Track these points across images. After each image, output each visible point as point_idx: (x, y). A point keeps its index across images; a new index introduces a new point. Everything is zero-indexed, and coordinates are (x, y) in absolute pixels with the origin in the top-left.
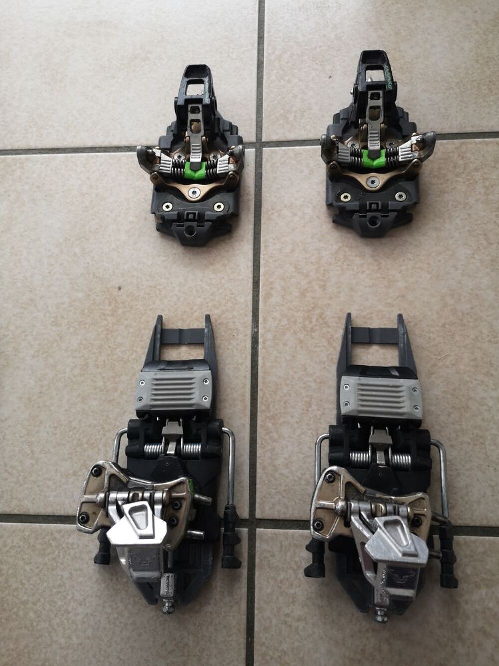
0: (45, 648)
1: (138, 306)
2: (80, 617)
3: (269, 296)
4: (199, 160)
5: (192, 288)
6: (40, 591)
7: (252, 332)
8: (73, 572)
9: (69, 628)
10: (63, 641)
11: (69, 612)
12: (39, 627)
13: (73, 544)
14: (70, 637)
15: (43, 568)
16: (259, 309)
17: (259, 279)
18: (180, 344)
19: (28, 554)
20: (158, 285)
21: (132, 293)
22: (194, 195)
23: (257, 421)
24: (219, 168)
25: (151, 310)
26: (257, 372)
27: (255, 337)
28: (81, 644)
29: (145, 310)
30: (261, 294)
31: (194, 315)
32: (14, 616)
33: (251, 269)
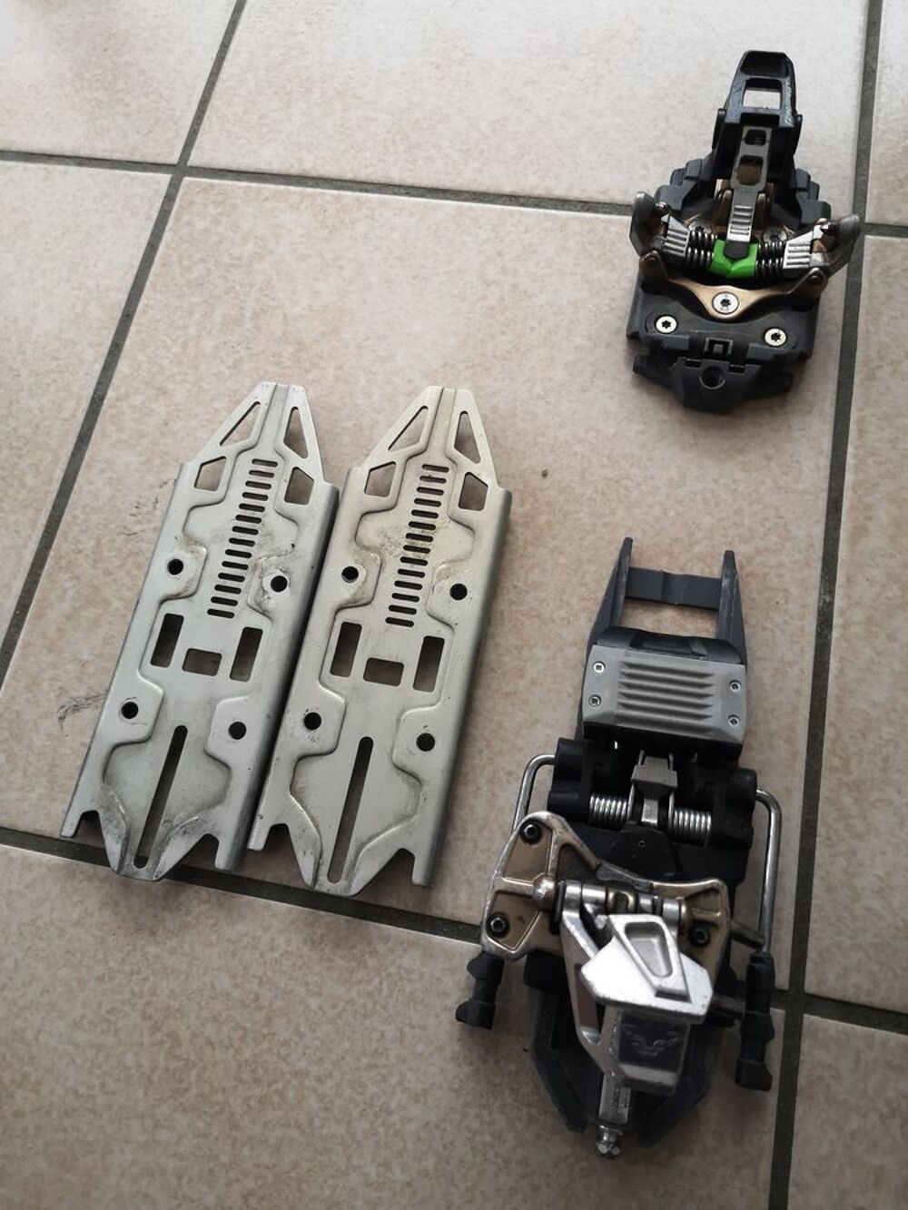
0: (333, 1176)
1: (581, 515)
2: (413, 1126)
3: (860, 531)
4: (747, 238)
5: (695, 495)
6: (334, 1057)
7: (819, 602)
8: (407, 1029)
9: (387, 1146)
10: (372, 1170)
11: (390, 1113)
12: (325, 1131)
13: (410, 971)
14: (387, 1165)
15: (344, 1010)
16: (837, 555)
17: (842, 495)
18: (661, 602)
19: (315, 975)
20: (623, 479)
21: (568, 486)
22: (725, 308)
23: (819, 787)
24: (789, 258)
25: (605, 525)
26: (826, 687)
27: (824, 612)
28: (409, 1184)
29: (594, 524)
30: (842, 526)
31: (697, 549)
32: (276, 1098)
33: (825, 473)
